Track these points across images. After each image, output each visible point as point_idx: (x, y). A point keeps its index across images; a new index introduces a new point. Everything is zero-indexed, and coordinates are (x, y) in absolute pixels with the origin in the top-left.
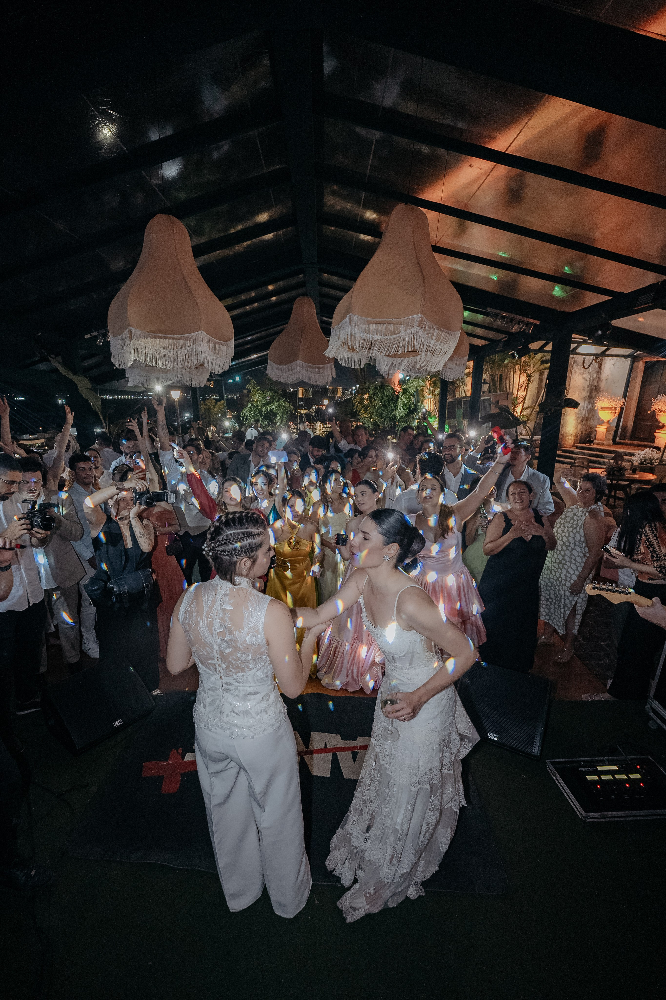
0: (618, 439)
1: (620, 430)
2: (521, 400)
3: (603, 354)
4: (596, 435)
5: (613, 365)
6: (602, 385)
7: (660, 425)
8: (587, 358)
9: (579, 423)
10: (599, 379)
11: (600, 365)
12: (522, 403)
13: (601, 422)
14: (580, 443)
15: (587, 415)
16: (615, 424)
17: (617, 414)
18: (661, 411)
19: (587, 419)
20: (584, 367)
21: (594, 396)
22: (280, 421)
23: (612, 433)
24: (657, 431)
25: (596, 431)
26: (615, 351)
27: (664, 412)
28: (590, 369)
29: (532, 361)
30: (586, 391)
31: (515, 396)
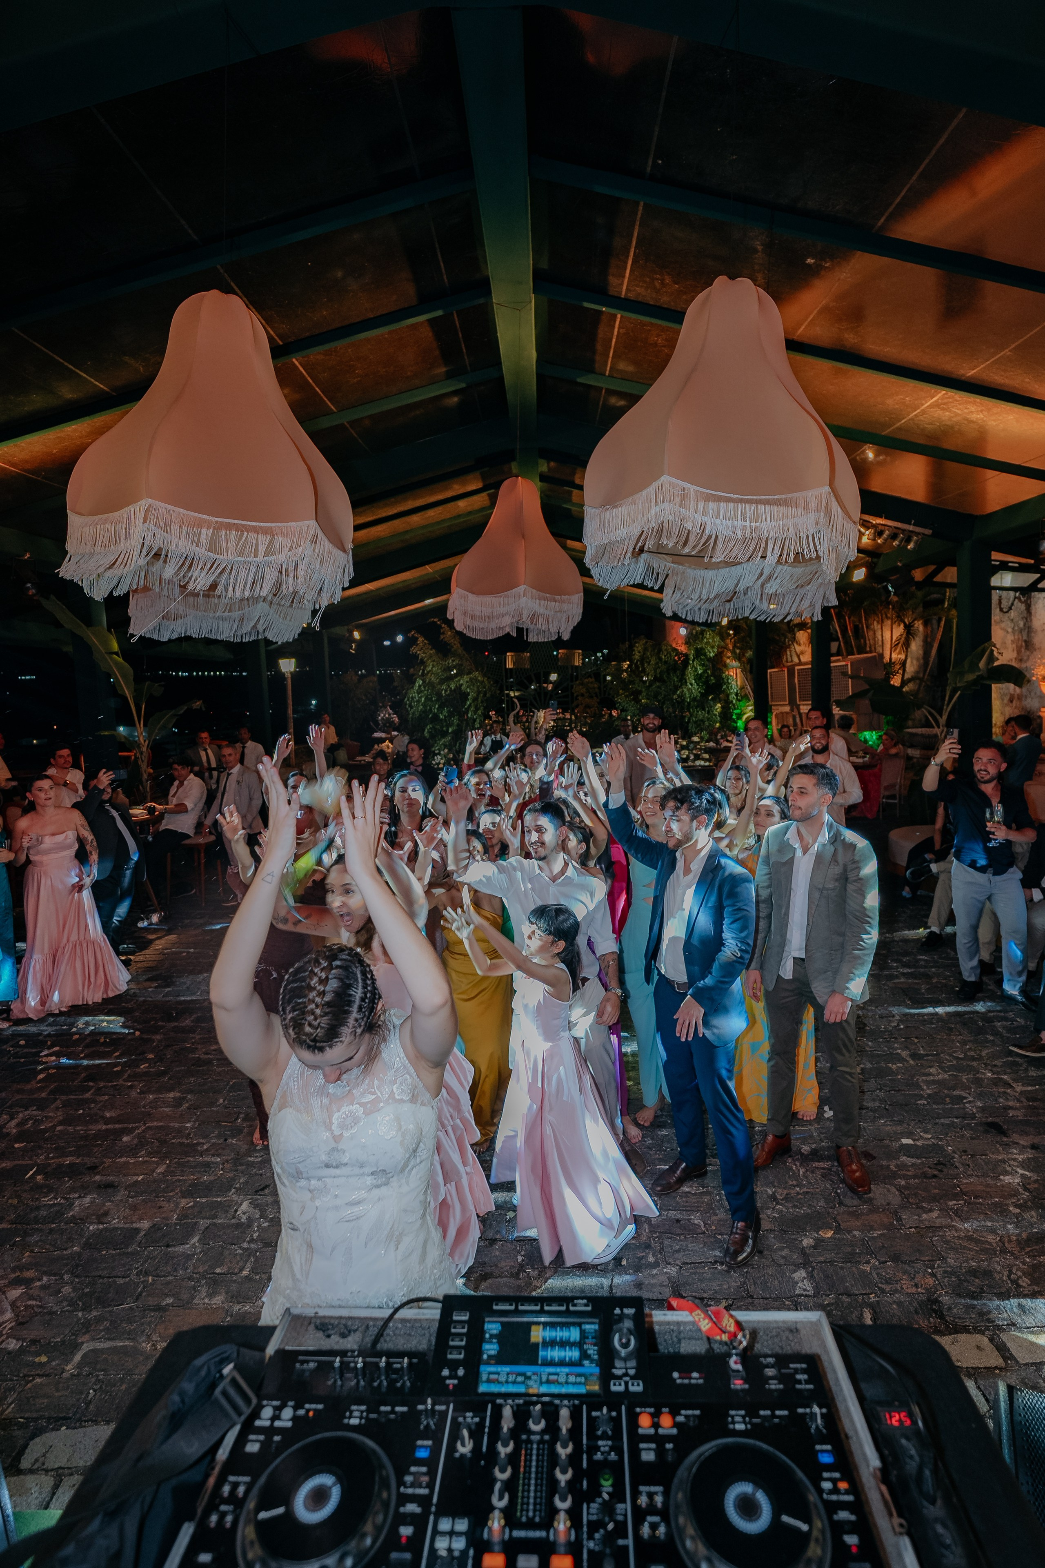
2: (897, 667)
3: (1033, 588)
6: (1038, 639)
8: (1006, 593)
9: (1007, 705)
10: (1030, 629)
11: (1029, 606)
20: (1001, 610)
21: (1025, 660)
28: (1014, 613)
29: (911, 602)
30: (1013, 651)
31: (887, 660)
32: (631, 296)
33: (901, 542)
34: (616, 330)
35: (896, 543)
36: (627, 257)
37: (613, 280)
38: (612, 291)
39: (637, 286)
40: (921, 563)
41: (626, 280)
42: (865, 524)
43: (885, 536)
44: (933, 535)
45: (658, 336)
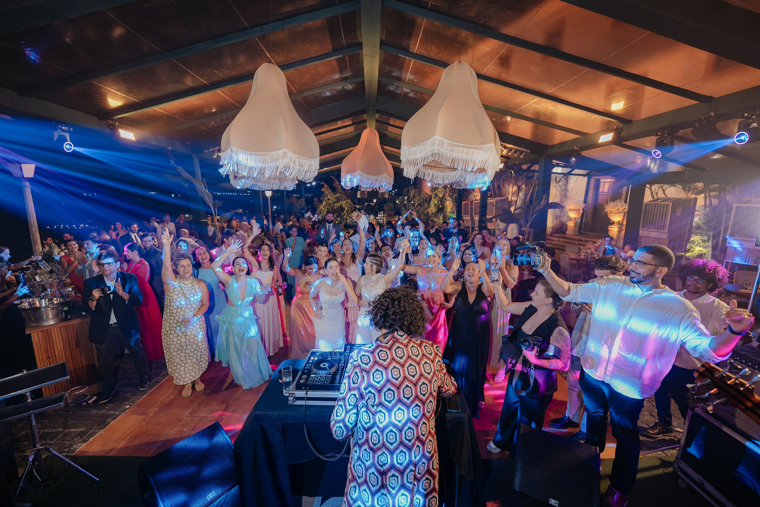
0: (582, 231)
1: (583, 225)
2: (514, 203)
3: (569, 173)
4: (566, 228)
5: (576, 181)
6: (569, 194)
7: (612, 222)
8: (558, 175)
9: (555, 220)
10: (566, 190)
11: (567, 180)
12: (515, 205)
13: (570, 219)
14: (556, 233)
15: (559, 214)
16: (579, 221)
17: (580, 214)
18: (611, 212)
19: (560, 217)
20: (556, 182)
21: (563, 201)
22: (347, 214)
23: (578, 226)
24: (609, 226)
25: (567, 225)
26: (576, 171)
27: (614, 213)
28: (560, 183)
29: (521, 177)
30: (558, 198)
31: (510, 200)
32: (419, 53)
33: (518, 155)
34: (411, 65)
35: (516, 155)
36: (418, 38)
37: (411, 46)
38: (411, 50)
39: (421, 49)
40: (525, 163)
41: (417, 47)
42: (505, 147)
43: (512, 152)
44: (530, 153)
45: (428, 69)
